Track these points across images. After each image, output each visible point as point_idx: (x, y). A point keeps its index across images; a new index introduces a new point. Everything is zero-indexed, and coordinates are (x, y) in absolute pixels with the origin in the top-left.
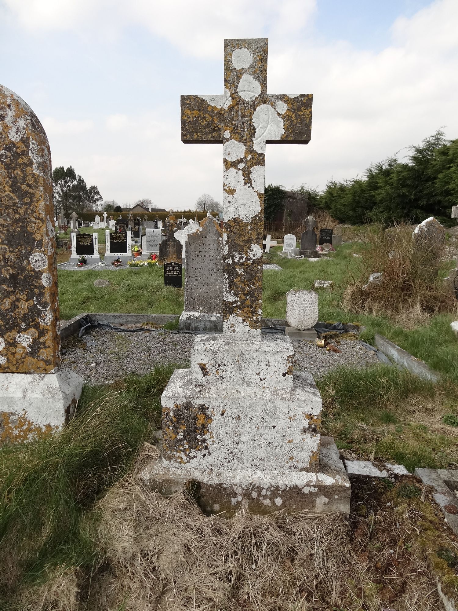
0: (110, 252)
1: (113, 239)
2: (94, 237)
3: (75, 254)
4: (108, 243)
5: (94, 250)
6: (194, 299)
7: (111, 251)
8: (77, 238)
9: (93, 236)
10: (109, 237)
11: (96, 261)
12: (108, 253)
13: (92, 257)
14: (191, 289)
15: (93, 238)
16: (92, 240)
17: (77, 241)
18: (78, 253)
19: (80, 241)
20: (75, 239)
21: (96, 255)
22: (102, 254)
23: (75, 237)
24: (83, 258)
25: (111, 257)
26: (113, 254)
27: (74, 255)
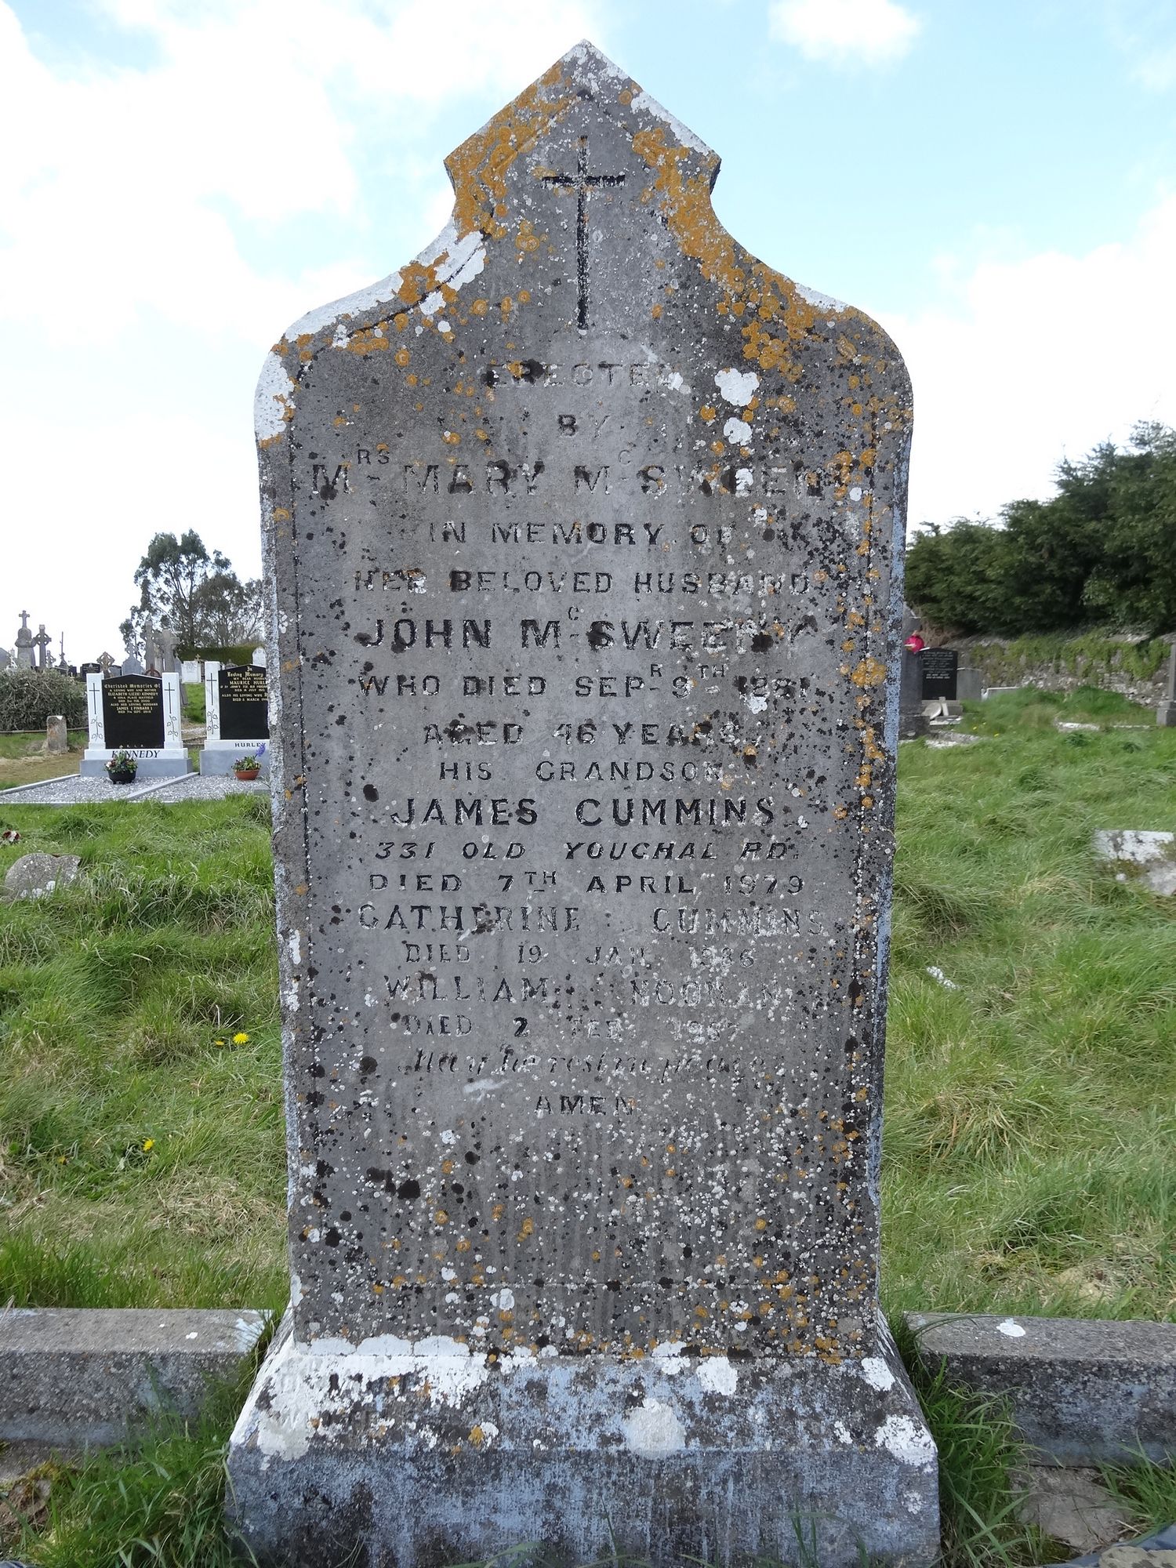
0: (223, 736)
1: (232, 691)
2: (165, 686)
3: (99, 745)
4: (213, 708)
5: (167, 729)
6: (411, 1190)
7: (225, 735)
8: (105, 692)
9: (160, 682)
10: (216, 684)
11: (168, 768)
12: (214, 740)
13: (158, 757)
14: (368, 1065)
15: (160, 690)
16: (159, 699)
17: (107, 700)
18: (110, 743)
19: (116, 701)
20: (99, 695)
21: (173, 748)
22: (193, 744)
23: (99, 687)
24: (125, 761)
25: (224, 754)
26: (230, 744)
27: (97, 750)
